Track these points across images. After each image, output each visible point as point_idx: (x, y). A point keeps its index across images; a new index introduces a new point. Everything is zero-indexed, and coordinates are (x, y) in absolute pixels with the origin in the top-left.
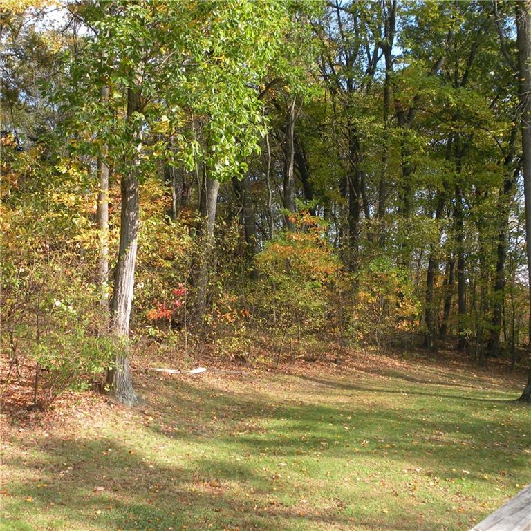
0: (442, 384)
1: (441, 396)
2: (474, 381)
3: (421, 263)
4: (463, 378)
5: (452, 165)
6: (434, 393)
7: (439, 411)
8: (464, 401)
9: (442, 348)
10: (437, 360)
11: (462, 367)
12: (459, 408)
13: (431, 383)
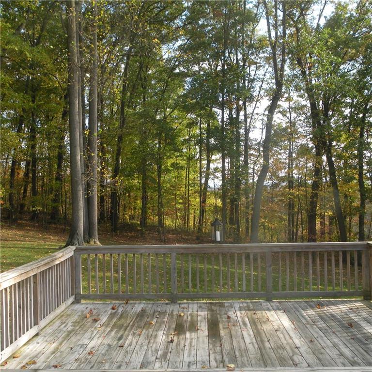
0: (19, 241)
1: (16, 248)
2: (39, 239)
3: (8, 161)
4: (32, 237)
5: (29, 98)
6: (12, 246)
7: (14, 256)
8: (31, 250)
9: (21, 219)
10: (17, 226)
11: (32, 231)
12: (28, 254)
13: (11, 241)
